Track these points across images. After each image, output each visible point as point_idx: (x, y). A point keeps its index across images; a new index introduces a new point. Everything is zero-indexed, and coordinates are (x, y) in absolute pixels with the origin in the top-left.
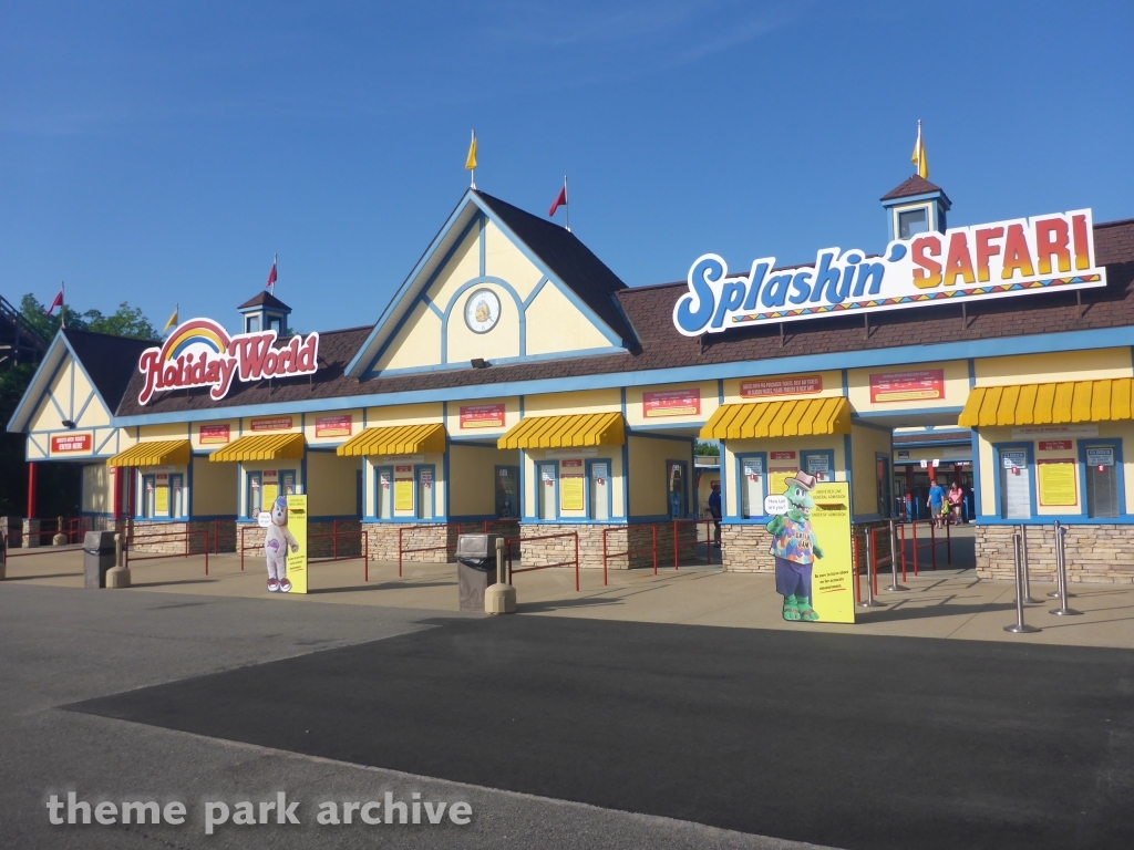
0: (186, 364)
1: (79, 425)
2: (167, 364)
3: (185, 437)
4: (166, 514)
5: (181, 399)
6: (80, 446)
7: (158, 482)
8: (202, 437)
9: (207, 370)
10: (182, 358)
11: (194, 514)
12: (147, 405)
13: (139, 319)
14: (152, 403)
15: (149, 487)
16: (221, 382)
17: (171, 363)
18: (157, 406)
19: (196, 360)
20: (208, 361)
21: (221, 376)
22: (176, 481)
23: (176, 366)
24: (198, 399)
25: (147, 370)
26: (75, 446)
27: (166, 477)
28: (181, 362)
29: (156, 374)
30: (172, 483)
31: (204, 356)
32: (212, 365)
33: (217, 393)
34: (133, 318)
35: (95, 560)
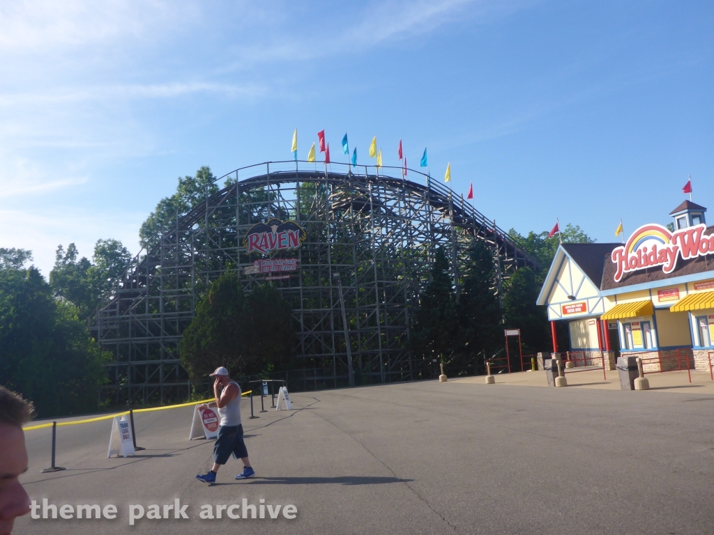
0: (643, 254)
1: (577, 298)
2: (630, 256)
3: (648, 298)
4: (642, 346)
5: (642, 276)
6: (580, 309)
7: (633, 327)
8: (659, 298)
9: (658, 255)
10: (640, 250)
11: (660, 346)
12: (620, 281)
13: (579, 232)
14: (623, 280)
15: (627, 330)
16: (669, 262)
17: (632, 254)
18: (626, 281)
19: (649, 250)
20: (658, 250)
21: (668, 257)
22: (646, 326)
23: (637, 256)
24: (654, 274)
25: (617, 261)
26: (577, 310)
27: (638, 324)
28: (639, 253)
29: (623, 262)
30: (643, 326)
31: (655, 248)
32: (661, 252)
33: (667, 269)
34: (575, 232)
35: (626, 374)
